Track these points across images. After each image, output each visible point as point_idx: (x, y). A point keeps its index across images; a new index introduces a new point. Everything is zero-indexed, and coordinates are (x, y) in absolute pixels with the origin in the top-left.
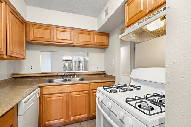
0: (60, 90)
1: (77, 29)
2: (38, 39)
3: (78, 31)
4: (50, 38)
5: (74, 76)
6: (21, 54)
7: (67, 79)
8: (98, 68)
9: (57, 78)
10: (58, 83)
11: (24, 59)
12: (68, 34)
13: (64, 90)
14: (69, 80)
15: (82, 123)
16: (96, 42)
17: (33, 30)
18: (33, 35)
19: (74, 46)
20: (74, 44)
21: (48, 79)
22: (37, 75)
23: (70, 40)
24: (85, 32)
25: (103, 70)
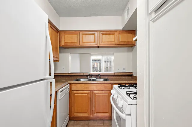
0: (85, 88)
1: (101, 31)
2: (69, 44)
3: (102, 33)
4: (77, 42)
5: (99, 76)
6: (57, 57)
7: (92, 78)
8: (124, 68)
9: (83, 78)
10: (83, 81)
11: (58, 61)
12: (92, 37)
13: (88, 88)
14: (93, 80)
15: (104, 121)
16: (120, 41)
17: (64, 36)
18: (65, 41)
19: (98, 47)
20: (98, 46)
21: (76, 78)
22: (67, 75)
23: (94, 42)
24: (109, 33)
25: (131, 72)
